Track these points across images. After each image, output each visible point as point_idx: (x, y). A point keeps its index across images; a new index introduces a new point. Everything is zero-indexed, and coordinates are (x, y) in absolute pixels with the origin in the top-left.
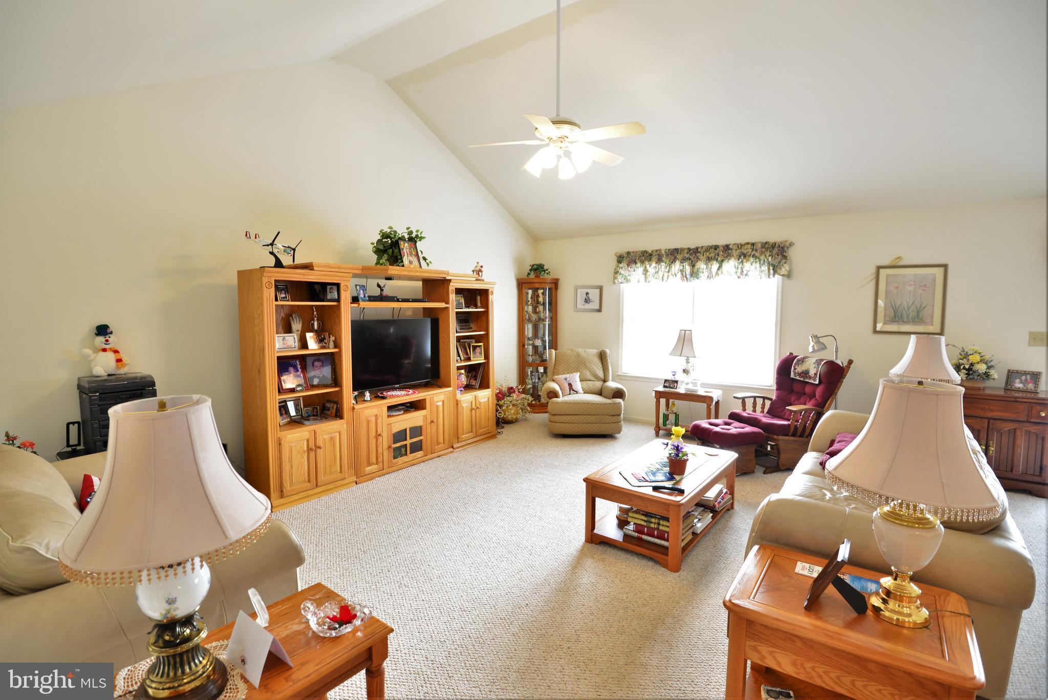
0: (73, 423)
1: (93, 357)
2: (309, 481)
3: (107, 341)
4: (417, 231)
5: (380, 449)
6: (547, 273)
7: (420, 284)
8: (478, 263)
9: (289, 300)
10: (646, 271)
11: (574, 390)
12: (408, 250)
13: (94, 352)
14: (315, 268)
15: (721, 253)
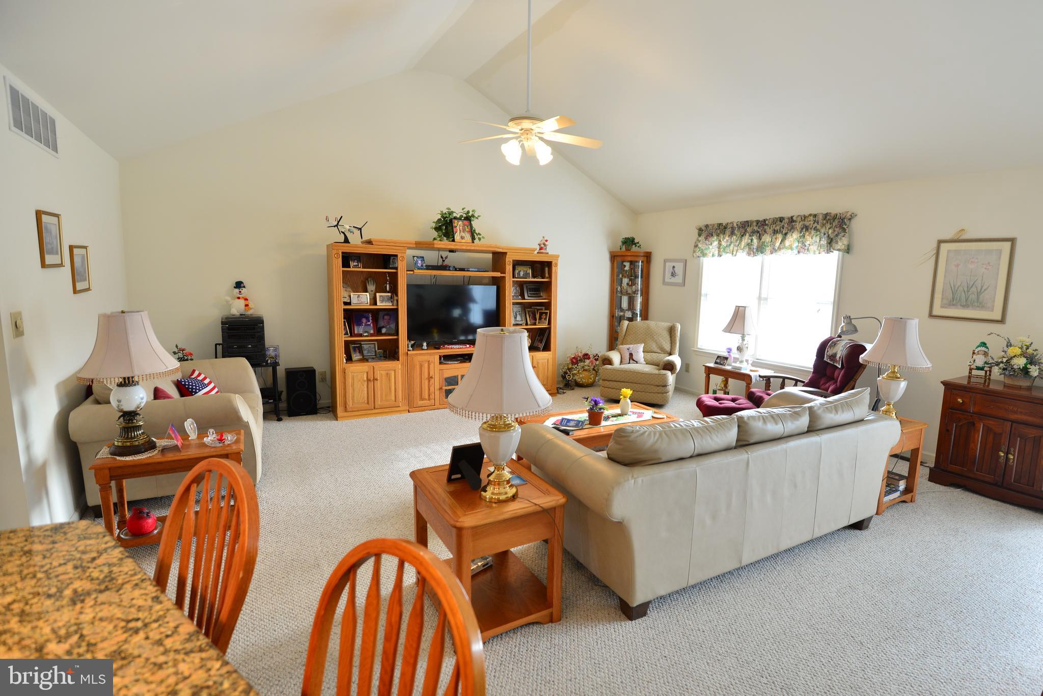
0: (219, 344)
1: (231, 303)
2: (368, 403)
3: (240, 292)
4: (473, 211)
5: (432, 389)
6: (639, 247)
7: (490, 255)
8: (543, 237)
9: (360, 267)
10: (720, 244)
11: (634, 360)
12: (461, 228)
13: (232, 299)
14: (374, 243)
15: (786, 226)
